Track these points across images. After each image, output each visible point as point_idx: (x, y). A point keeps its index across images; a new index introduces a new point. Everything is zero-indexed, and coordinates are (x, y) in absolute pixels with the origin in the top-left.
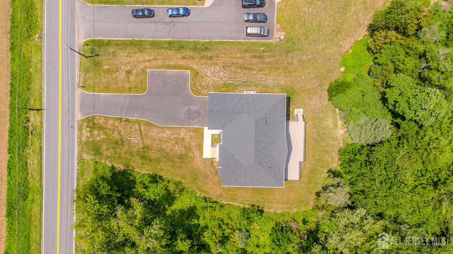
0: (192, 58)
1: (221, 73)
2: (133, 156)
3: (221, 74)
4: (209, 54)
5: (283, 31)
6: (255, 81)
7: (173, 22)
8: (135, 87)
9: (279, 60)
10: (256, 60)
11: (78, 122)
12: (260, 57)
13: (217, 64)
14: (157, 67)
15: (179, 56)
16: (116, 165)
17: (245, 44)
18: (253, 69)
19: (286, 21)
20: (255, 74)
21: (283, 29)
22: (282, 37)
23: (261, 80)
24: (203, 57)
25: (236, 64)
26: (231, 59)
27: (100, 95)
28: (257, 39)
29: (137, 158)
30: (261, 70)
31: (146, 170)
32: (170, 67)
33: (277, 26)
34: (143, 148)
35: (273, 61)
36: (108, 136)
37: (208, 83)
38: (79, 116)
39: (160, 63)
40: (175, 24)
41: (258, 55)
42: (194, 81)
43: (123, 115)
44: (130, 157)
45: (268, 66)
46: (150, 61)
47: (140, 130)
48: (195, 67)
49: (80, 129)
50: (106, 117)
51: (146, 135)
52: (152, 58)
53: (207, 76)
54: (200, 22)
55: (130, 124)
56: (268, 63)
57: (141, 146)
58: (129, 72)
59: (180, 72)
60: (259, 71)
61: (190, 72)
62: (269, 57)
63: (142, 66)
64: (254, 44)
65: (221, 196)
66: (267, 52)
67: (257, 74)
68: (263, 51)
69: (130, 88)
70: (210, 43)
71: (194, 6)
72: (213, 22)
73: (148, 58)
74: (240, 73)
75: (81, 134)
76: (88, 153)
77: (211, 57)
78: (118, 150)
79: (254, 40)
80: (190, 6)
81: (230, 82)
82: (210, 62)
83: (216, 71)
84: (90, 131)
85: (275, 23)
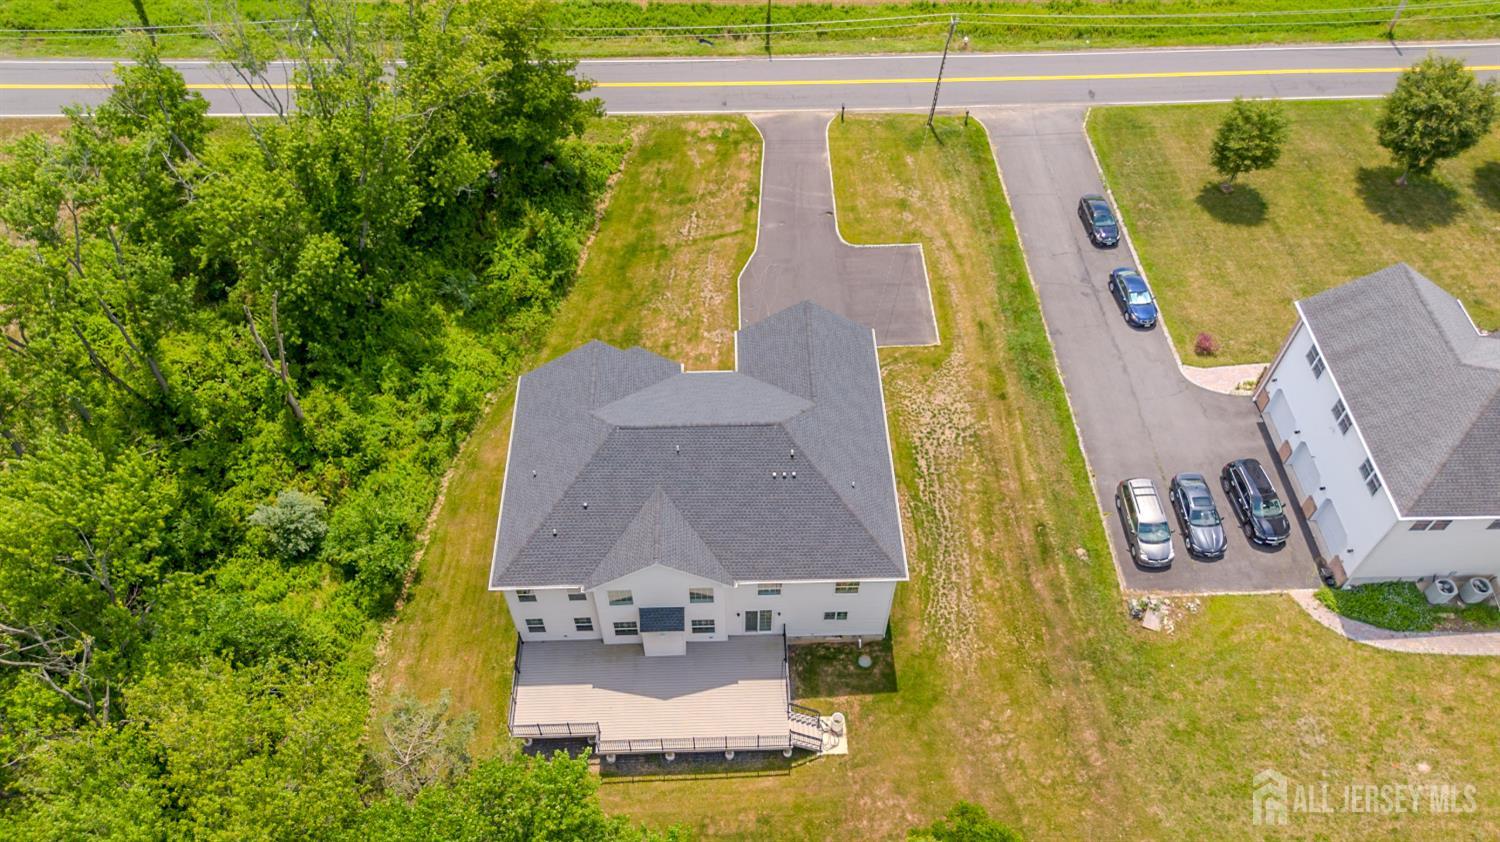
0: (988, 346)
1: (949, 434)
2: (637, 227)
3: (947, 432)
4: (1011, 389)
5: (1179, 626)
6: (941, 549)
7: (1096, 291)
8: (858, 220)
9: (1048, 624)
10: (1027, 536)
11: (741, 115)
12: (1045, 550)
13: (982, 414)
14: (934, 266)
15: (986, 313)
16: (607, 196)
17: (1085, 491)
18: (989, 534)
19: (1225, 635)
20: (971, 545)
21: (1186, 621)
22: (1151, 621)
23: (949, 571)
24: (995, 371)
25: (997, 475)
26: (1011, 456)
27: (823, 149)
28: (1114, 534)
29: (631, 236)
30: (994, 562)
31: (589, 261)
32: (941, 295)
33: (1192, 599)
34: (663, 247)
35: (1043, 601)
36: (700, 172)
37: (905, 397)
38: (754, 115)
39: (951, 268)
40: (1093, 298)
41: (1053, 540)
42: (903, 357)
43: (766, 198)
44: (634, 220)
45: (1015, 585)
46: (951, 246)
47: (721, 236)
48: (957, 357)
49: (719, 118)
50: (758, 163)
51: (706, 251)
52: (961, 251)
53: (929, 393)
54: (1120, 358)
55: (740, 212)
56: (1027, 585)
57: (671, 242)
58: (903, 205)
59: (930, 320)
60: (988, 556)
61: (936, 346)
62: (1055, 585)
63: (928, 229)
64: (1092, 518)
65: (474, 465)
66: (1073, 573)
67: (972, 550)
68: (1071, 559)
69: (853, 209)
70: (1053, 385)
71: (1170, 340)
72: (1133, 393)
73: (959, 241)
74: (964, 491)
75: (704, 120)
76: (648, 135)
77: (1003, 397)
78: (656, 195)
79: (1108, 523)
80: (1165, 329)
81: (922, 463)
82: (984, 394)
83: (955, 418)
84: (713, 137)
85: (1203, 591)
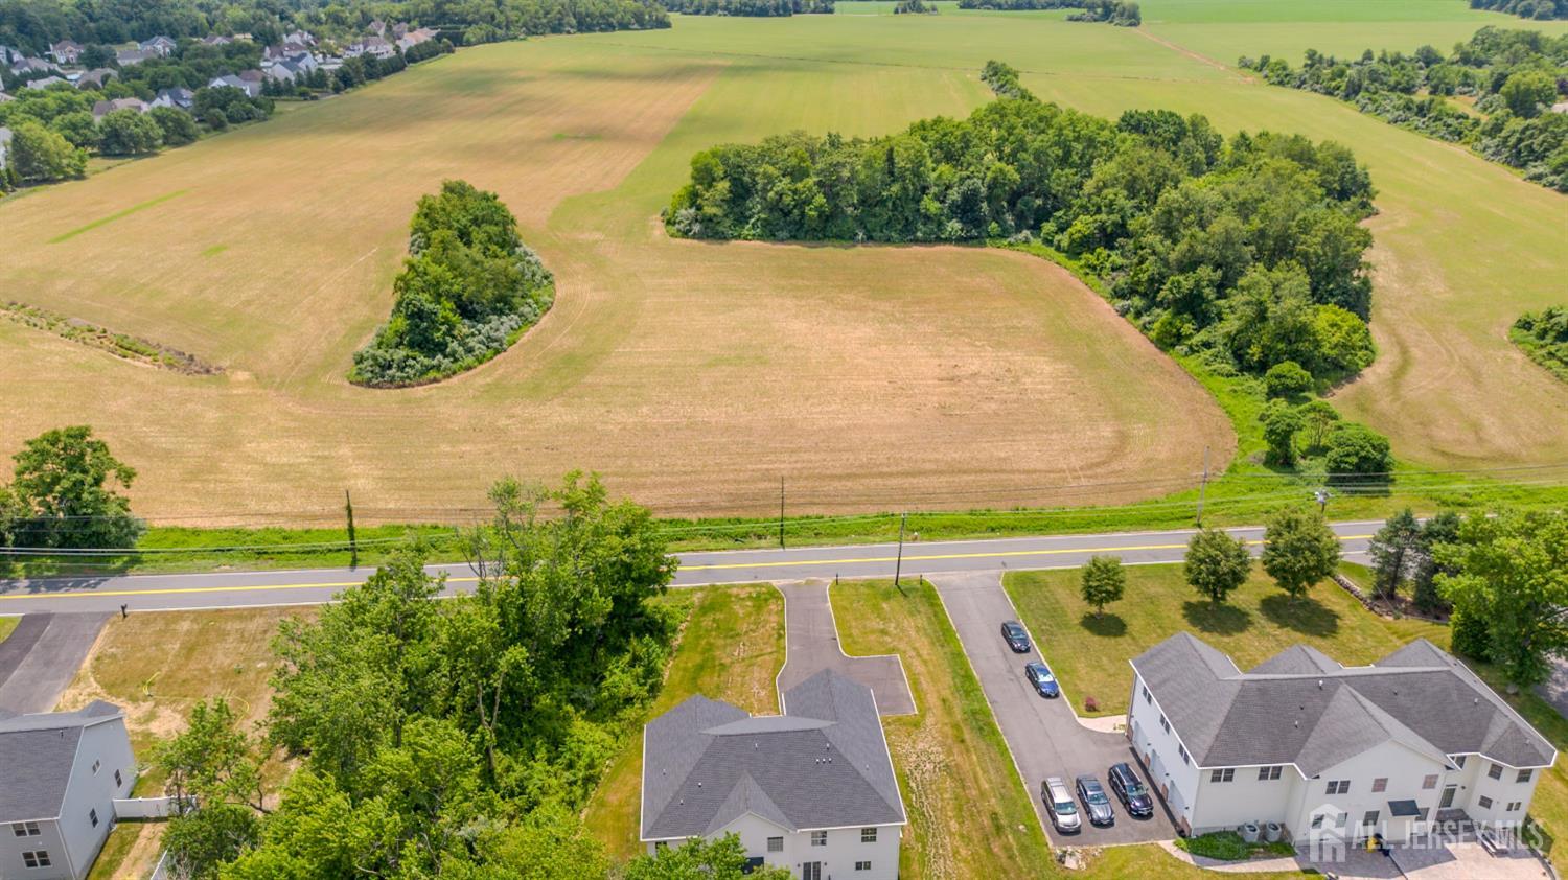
0: (949, 712)
1: (929, 766)
2: (703, 653)
4: (967, 736)
5: (1088, 865)
6: (931, 835)
7: (1018, 678)
8: (855, 642)
9: (1005, 872)
10: (986, 821)
11: (767, 583)
12: (999, 828)
13: (950, 753)
14: (908, 667)
15: (946, 693)
16: (680, 636)
17: (1021, 791)
18: (961, 823)
19: (1119, 869)
20: (950, 831)
21: (1092, 862)
22: (1070, 863)
23: (937, 848)
24: (956, 726)
25: (963, 787)
26: (971, 775)
27: (826, 601)
28: (1043, 816)
29: (698, 659)
30: (966, 839)
31: (670, 676)
32: (915, 684)
33: (1096, 850)
34: (722, 664)
35: (1000, 858)
36: (744, 618)
37: (899, 746)
38: (776, 583)
39: (920, 669)
40: (1016, 682)
41: (1004, 822)
42: (894, 722)
43: (790, 632)
44: (699, 649)
45: (981, 851)
46: (919, 655)
47: (761, 656)
48: (929, 720)
49: (752, 586)
50: (782, 611)
51: (752, 665)
52: (926, 657)
53: (913, 742)
54: (1037, 715)
55: (773, 641)
56: (989, 850)
57: (727, 661)
58: (884, 632)
59: (909, 699)
60: (962, 836)
61: (915, 715)
62: (1007, 848)
63: (902, 646)
64: (1027, 807)
65: (602, 804)
66: (1018, 840)
67: (951, 834)
68: (1016, 832)
69: (850, 635)
70: (994, 732)
71: (1069, 704)
72: (1048, 735)
73: (924, 652)
74: (942, 800)
75: (743, 587)
76: (705, 598)
77: (962, 741)
78: (714, 634)
79: (1038, 810)
80: (1065, 697)
81: (913, 785)
82: (950, 741)
83: (932, 757)
84: (750, 597)
85: (1102, 845)
